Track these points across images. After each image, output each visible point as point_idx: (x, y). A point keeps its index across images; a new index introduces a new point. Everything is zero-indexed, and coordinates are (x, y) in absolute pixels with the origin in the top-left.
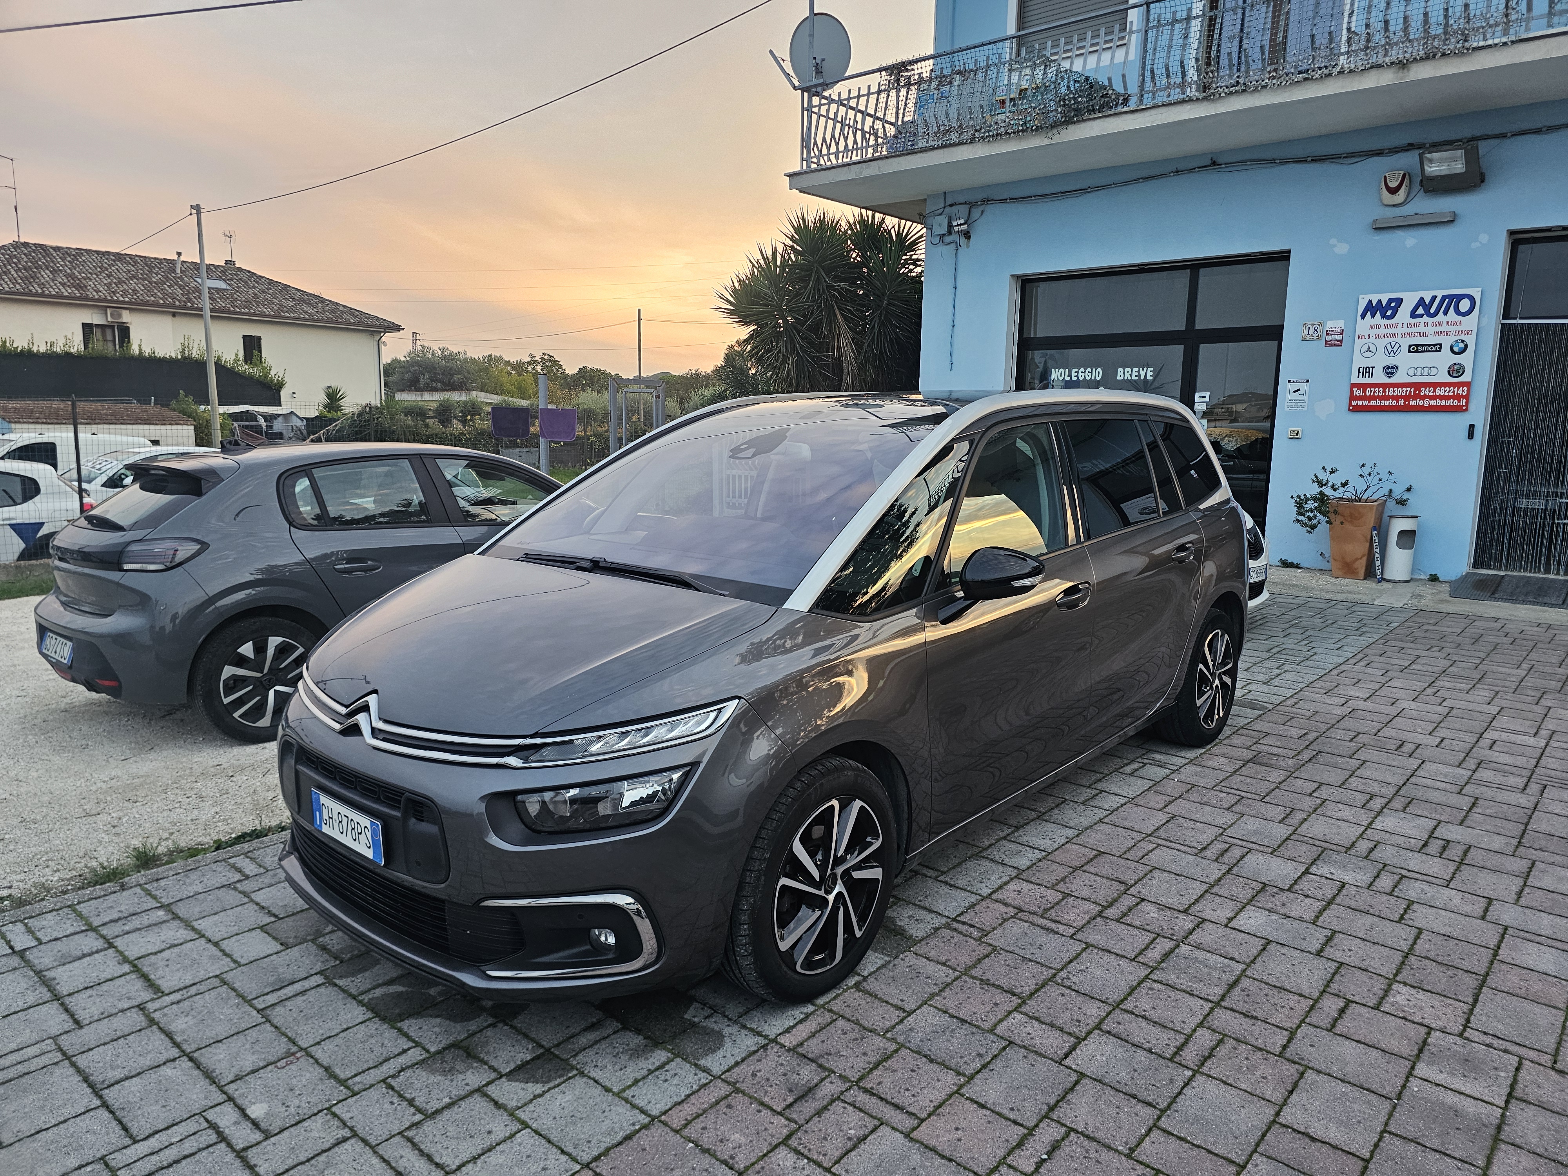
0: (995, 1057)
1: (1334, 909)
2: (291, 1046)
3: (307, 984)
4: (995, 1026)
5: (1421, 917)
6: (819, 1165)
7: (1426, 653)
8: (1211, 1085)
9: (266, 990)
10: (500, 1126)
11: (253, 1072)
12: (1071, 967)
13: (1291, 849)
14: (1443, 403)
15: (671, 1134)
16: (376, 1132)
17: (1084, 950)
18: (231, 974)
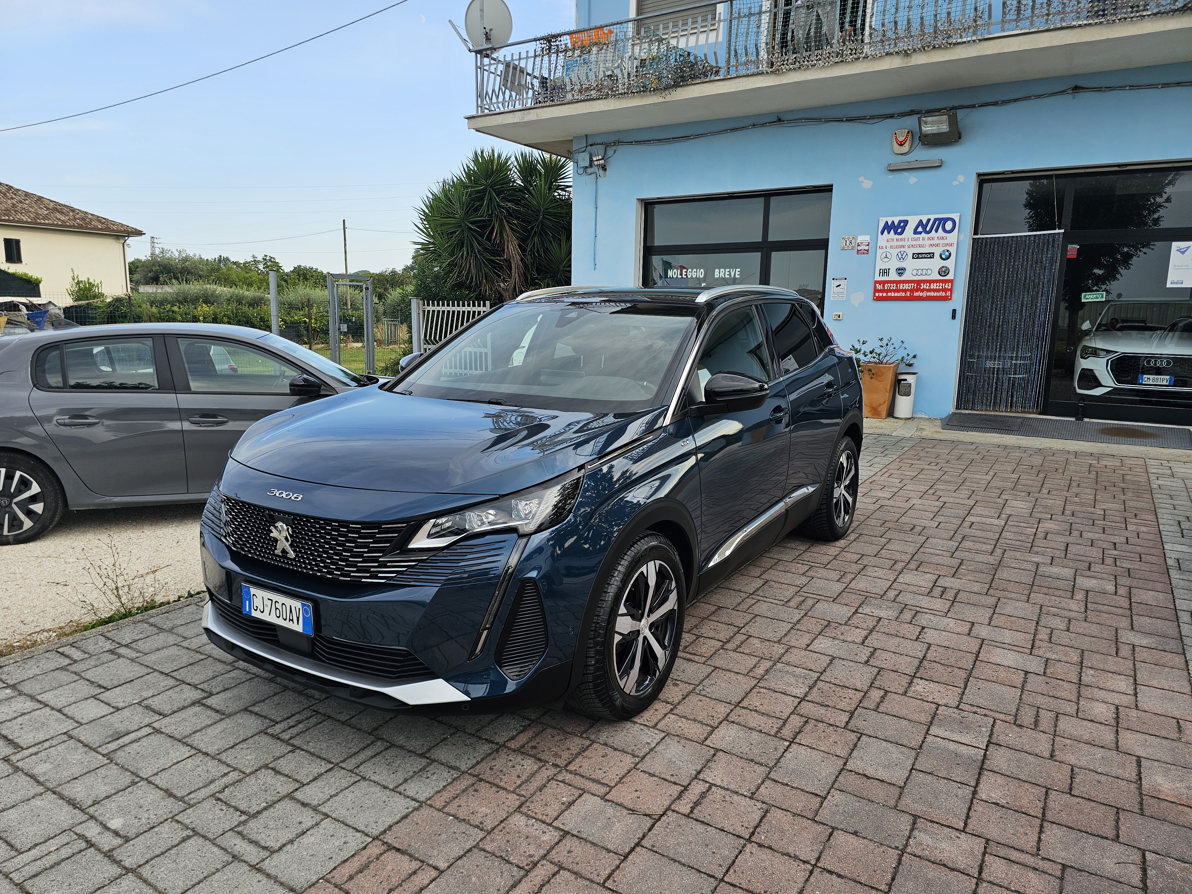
0: (658, 744)
1: (874, 635)
2: (134, 777)
3: (139, 734)
4: (656, 724)
5: (930, 636)
6: (544, 822)
7: (927, 467)
8: (802, 750)
9: (107, 741)
10: (308, 818)
11: (107, 797)
12: (704, 683)
13: (846, 598)
14: (936, 294)
15: (436, 812)
16: (214, 830)
17: (713, 671)
18: (76, 731)
